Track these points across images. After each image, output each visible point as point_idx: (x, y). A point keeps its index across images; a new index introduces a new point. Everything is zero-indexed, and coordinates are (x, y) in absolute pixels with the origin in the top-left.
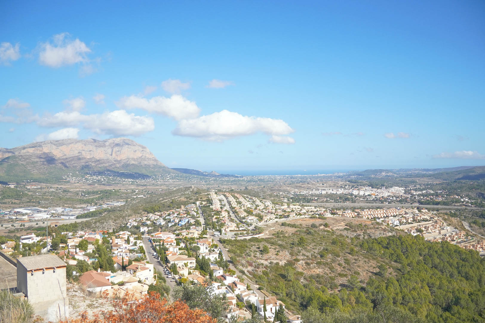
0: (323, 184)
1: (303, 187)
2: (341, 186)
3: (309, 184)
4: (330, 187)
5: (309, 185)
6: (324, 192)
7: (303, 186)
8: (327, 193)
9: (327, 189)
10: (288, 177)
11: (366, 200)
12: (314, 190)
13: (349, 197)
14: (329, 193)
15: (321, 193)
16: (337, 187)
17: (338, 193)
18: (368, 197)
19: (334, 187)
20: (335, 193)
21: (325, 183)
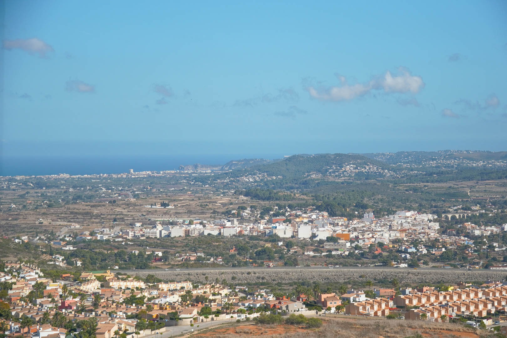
0: (164, 205)
1: (97, 216)
2: (223, 210)
3: (118, 206)
4: (190, 212)
5: (118, 209)
6: (177, 232)
7: (96, 212)
8: (187, 233)
9: (181, 221)
10: (25, 183)
11: (326, 256)
12: (138, 225)
13: (268, 245)
14: (196, 234)
15: (169, 236)
16: (214, 212)
17: (227, 233)
18: (328, 246)
19: (203, 213)
20: (215, 233)
21: (172, 201)
